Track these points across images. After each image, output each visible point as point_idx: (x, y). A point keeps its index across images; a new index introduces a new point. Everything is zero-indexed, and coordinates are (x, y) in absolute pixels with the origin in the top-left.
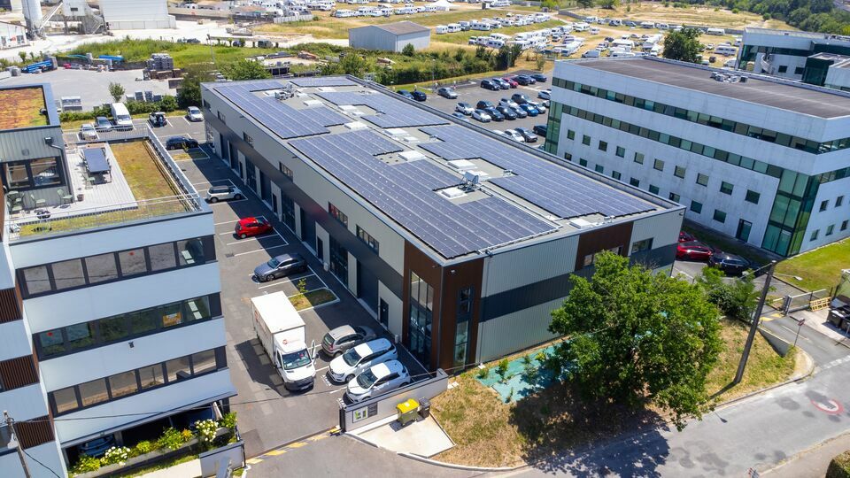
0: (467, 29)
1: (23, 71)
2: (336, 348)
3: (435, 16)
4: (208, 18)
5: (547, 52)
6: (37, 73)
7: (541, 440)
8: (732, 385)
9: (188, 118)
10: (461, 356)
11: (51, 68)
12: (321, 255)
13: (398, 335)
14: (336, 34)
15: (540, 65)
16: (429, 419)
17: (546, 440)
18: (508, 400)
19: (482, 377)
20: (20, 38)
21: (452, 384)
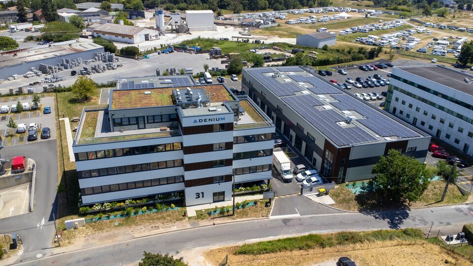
0: (356, 32)
1: (162, 53)
2: (299, 171)
3: (339, 23)
4: (229, 25)
5: (398, 48)
6: (167, 53)
7: (365, 206)
8: (440, 202)
9: (232, 79)
10: (340, 179)
11: (172, 52)
12: (291, 140)
13: (319, 169)
14: (289, 35)
15: (392, 57)
16: (328, 196)
17: (366, 207)
18: (355, 193)
19: (347, 186)
20: (156, 36)
21: (336, 187)
